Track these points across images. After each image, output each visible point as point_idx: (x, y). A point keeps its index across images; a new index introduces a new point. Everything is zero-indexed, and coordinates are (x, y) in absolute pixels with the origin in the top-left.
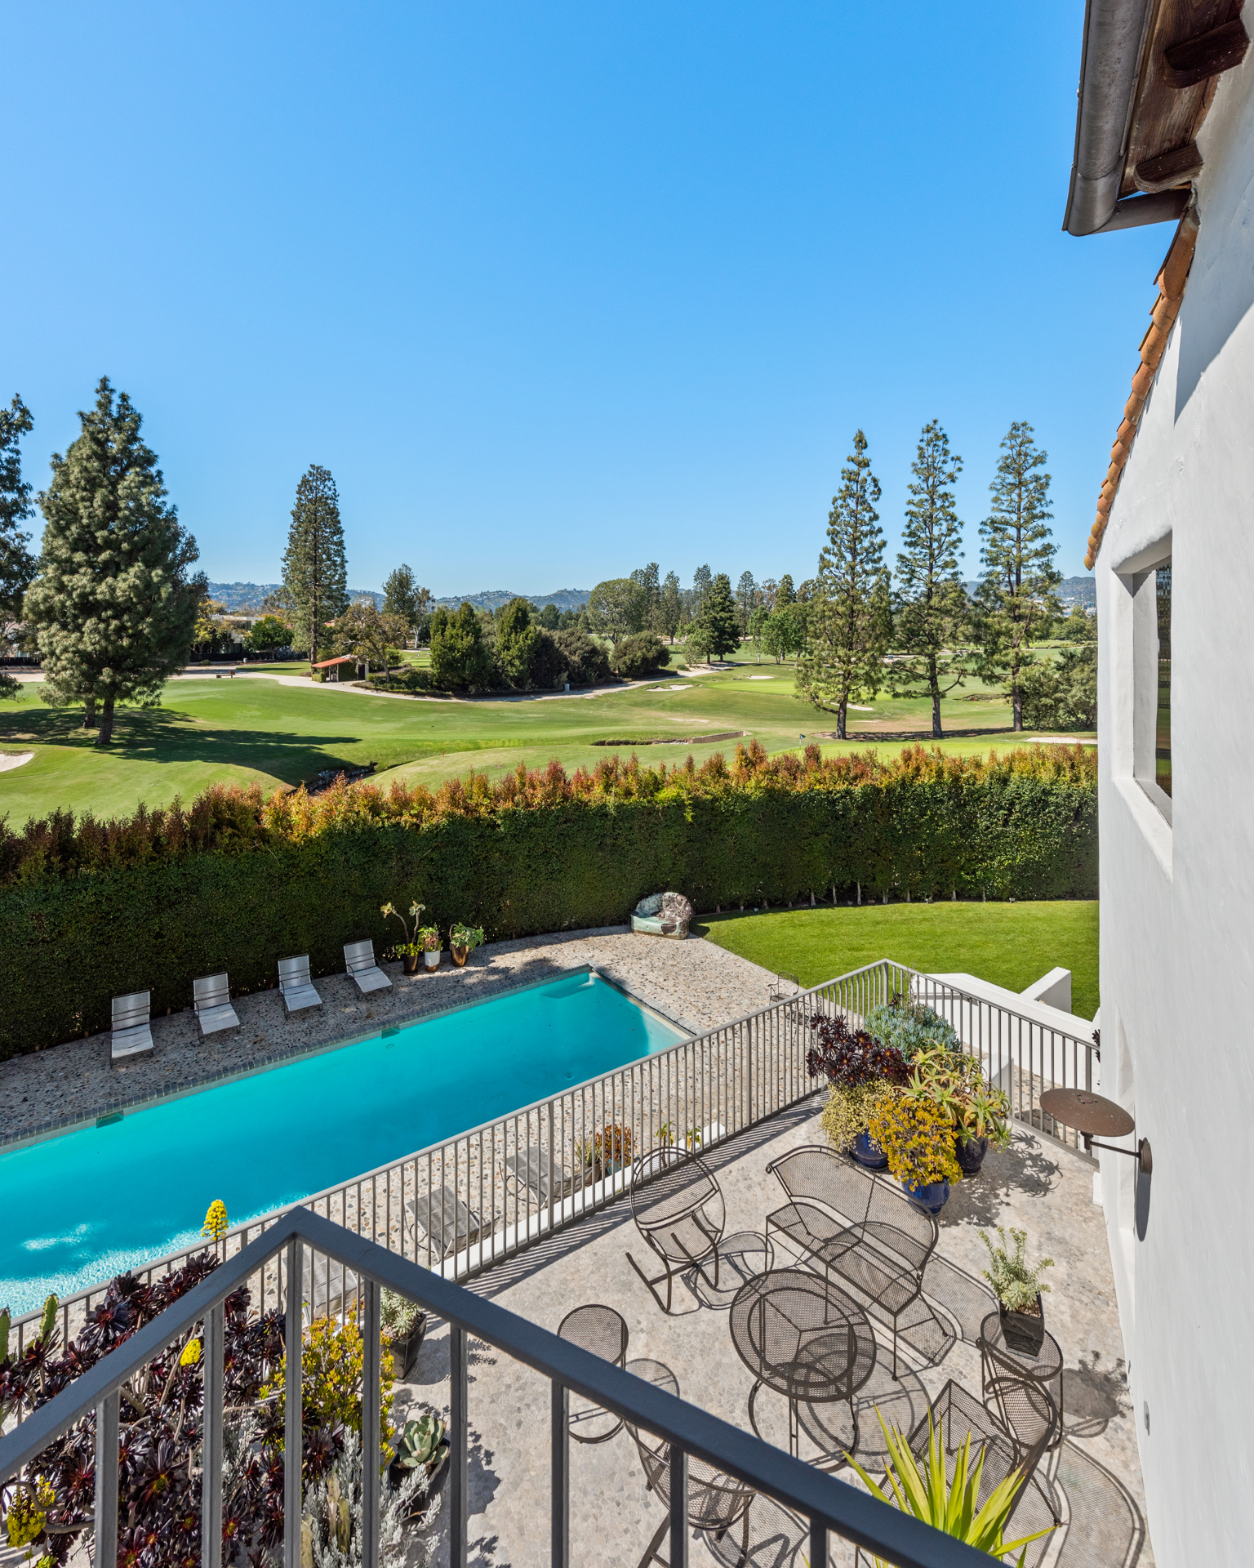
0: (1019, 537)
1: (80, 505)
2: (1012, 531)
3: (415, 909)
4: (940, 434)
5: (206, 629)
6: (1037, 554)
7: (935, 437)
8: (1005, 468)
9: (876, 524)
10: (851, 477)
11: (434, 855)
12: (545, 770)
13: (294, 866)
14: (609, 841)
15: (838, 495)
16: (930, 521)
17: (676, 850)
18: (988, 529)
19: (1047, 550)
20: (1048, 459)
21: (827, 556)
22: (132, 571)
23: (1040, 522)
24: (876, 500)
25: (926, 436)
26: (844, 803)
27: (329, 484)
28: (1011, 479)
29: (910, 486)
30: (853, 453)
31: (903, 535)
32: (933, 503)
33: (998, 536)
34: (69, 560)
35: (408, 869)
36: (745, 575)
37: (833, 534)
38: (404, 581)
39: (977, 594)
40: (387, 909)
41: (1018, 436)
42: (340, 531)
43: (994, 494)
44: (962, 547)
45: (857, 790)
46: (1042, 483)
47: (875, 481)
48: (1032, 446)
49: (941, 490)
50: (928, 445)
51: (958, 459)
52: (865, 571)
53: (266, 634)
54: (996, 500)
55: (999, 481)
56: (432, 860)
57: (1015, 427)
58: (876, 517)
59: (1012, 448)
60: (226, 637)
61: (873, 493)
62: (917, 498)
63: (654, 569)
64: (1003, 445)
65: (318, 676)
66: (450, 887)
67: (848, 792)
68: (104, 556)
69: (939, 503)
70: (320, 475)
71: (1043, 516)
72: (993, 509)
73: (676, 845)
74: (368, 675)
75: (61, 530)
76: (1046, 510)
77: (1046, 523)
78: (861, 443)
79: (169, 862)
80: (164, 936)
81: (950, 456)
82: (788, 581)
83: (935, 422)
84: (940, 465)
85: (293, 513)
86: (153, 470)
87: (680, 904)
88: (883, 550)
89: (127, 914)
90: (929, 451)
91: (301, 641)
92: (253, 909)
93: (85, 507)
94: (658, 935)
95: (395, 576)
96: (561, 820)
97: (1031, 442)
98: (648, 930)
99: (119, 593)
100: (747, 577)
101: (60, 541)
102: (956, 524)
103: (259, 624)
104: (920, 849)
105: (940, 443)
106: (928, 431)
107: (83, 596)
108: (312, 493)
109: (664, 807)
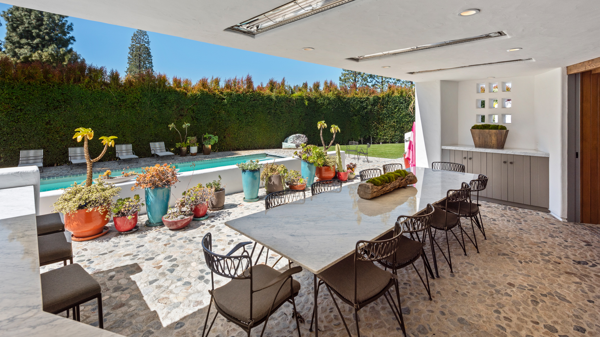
1: (24, 18)
3: (186, 125)
11: (195, 108)
12: (245, 78)
13: (124, 101)
14: (273, 111)
17: (300, 118)
22: (50, 48)
26: (366, 103)
27: (146, 37)
34: (18, 42)
35: (182, 112)
40: (172, 126)
45: (371, 98)
56: (193, 110)
66: (202, 124)
67: (368, 98)
68: (36, 41)
70: (142, 33)
73: (301, 116)
75: (14, 29)
79: (54, 86)
80: (52, 124)
85: (130, 48)
87: (303, 138)
89: (29, 108)
92: (102, 119)
93: (27, 19)
94: (294, 149)
96: (252, 99)
98: (290, 147)
99: (44, 57)
101: (14, 34)
104: (394, 122)
107: (26, 58)
108: (138, 40)
109: (296, 99)
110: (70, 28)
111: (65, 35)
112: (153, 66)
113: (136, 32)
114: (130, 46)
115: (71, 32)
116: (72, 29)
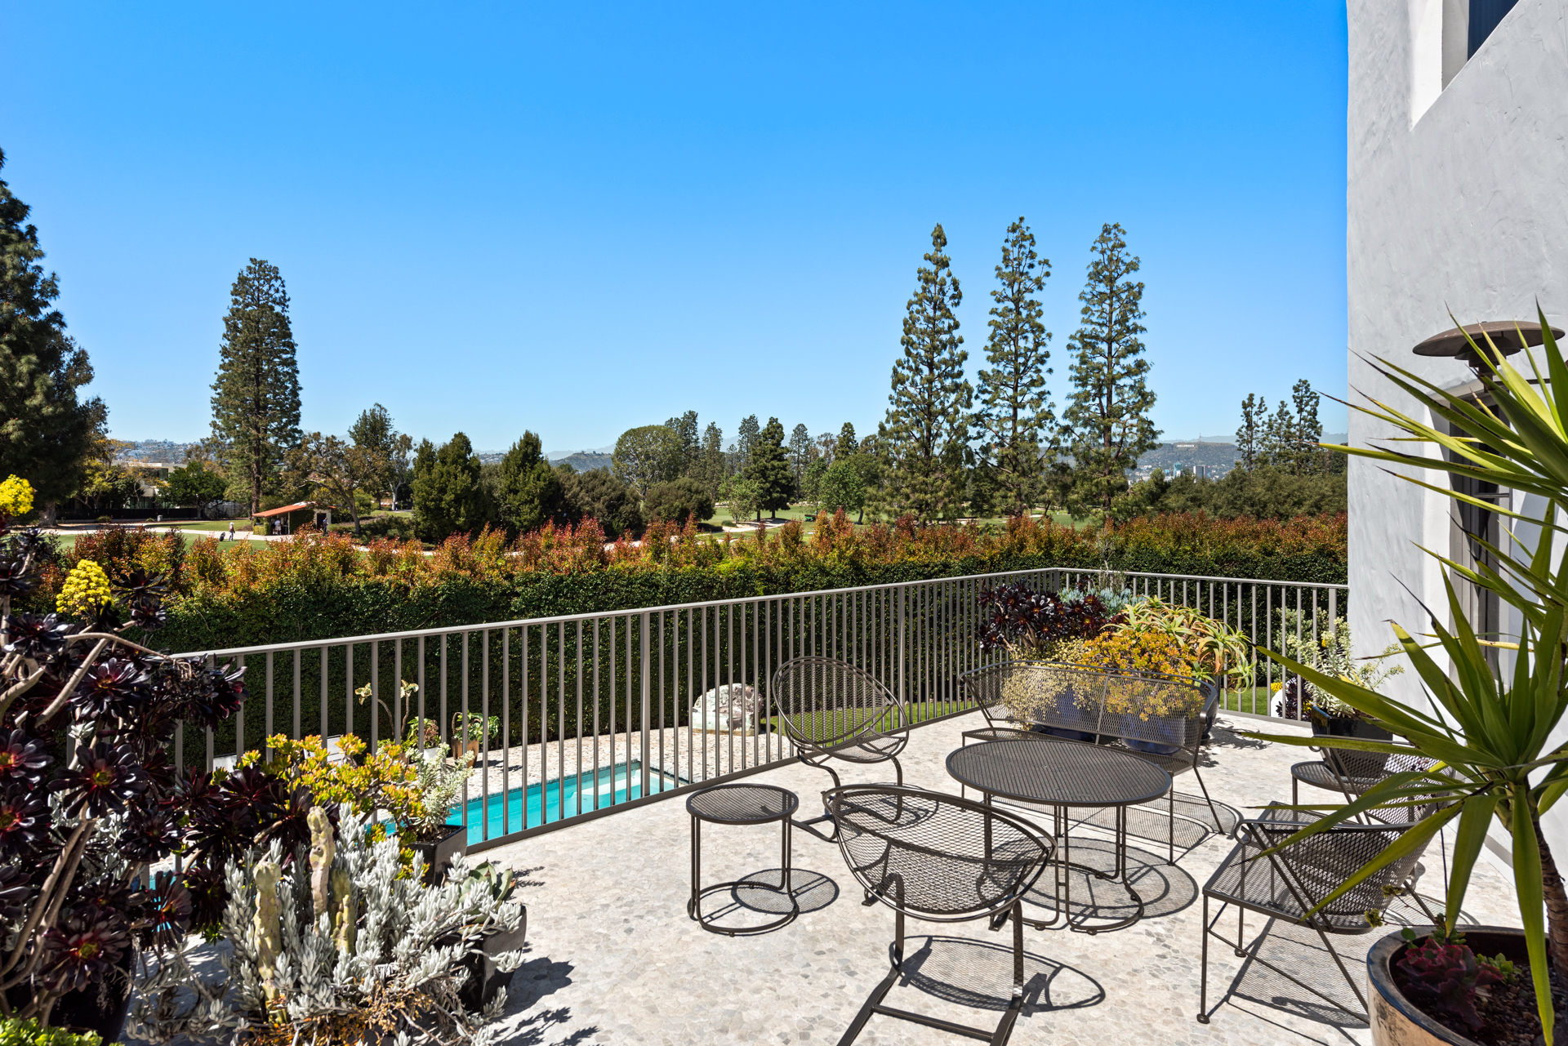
0: (1110, 353)
2: (1104, 346)
3: (406, 689)
4: (1027, 233)
5: (103, 476)
6: (1129, 373)
7: (1020, 235)
8: (1096, 276)
9: (956, 334)
10: (927, 279)
15: (915, 299)
16: (1014, 331)
18: (1078, 344)
19: (1141, 366)
20: (1141, 266)
21: (900, 369)
23: (1133, 336)
24: (957, 304)
25: (1012, 236)
27: (277, 284)
28: (1102, 288)
29: (994, 293)
30: (931, 251)
31: (986, 349)
32: (1019, 313)
33: (1089, 352)
36: (798, 428)
37: (907, 343)
38: (378, 425)
39: (1065, 417)
40: (365, 692)
41: (1110, 240)
42: (292, 347)
43: (1083, 304)
44: (1050, 363)
45: (957, 563)
46: (1136, 292)
47: (955, 284)
48: (1124, 250)
49: (1028, 297)
50: (1014, 245)
51: (1046, 262)
52: (943, 388)
53: (186, 484)
54: (1085, 311)
55: (1088, 289)
57: (1107, 230)
58: (957, 326)
59: (1103, 252)
60: (132, 488)
61: (953, 297)
62: (1000, 307)
63: (692, 417)
64: (1094, 248)
65: (262, 528)
67: (946, 565)
69: (1024, 313)
70: (264, 271)
71: (1135, 330)
72: (1084, 321)
74: (330, 526)
76: (1139, 322)
77: (1140, 337)
78: (940, 239)
81: (1037, 259)
82: (848, 429)
83: (1021, 219)
84: (1026, 269)
85: (226, 320)
86: (22, 226)
87: (750, 696)
88: (964, 363)
90: (1015, 253)
91: (238, 487)
94: (722, 732)
95: (365, 418)
96: (599, 590)
97: (1123, 245)
98: (710, 727)
100: (800, 430)
102: (1044, 336)
103: (179, 472)
105: (1027, 243)
106: (1014, 231)
108: (253, 295)
109: (729, 579)
110: (51, 290)
111: (36, 312)
112: (298, 372)
113: (245, 269)
114: (227, 314)
115: (51, 301)
116: (55, 293)
